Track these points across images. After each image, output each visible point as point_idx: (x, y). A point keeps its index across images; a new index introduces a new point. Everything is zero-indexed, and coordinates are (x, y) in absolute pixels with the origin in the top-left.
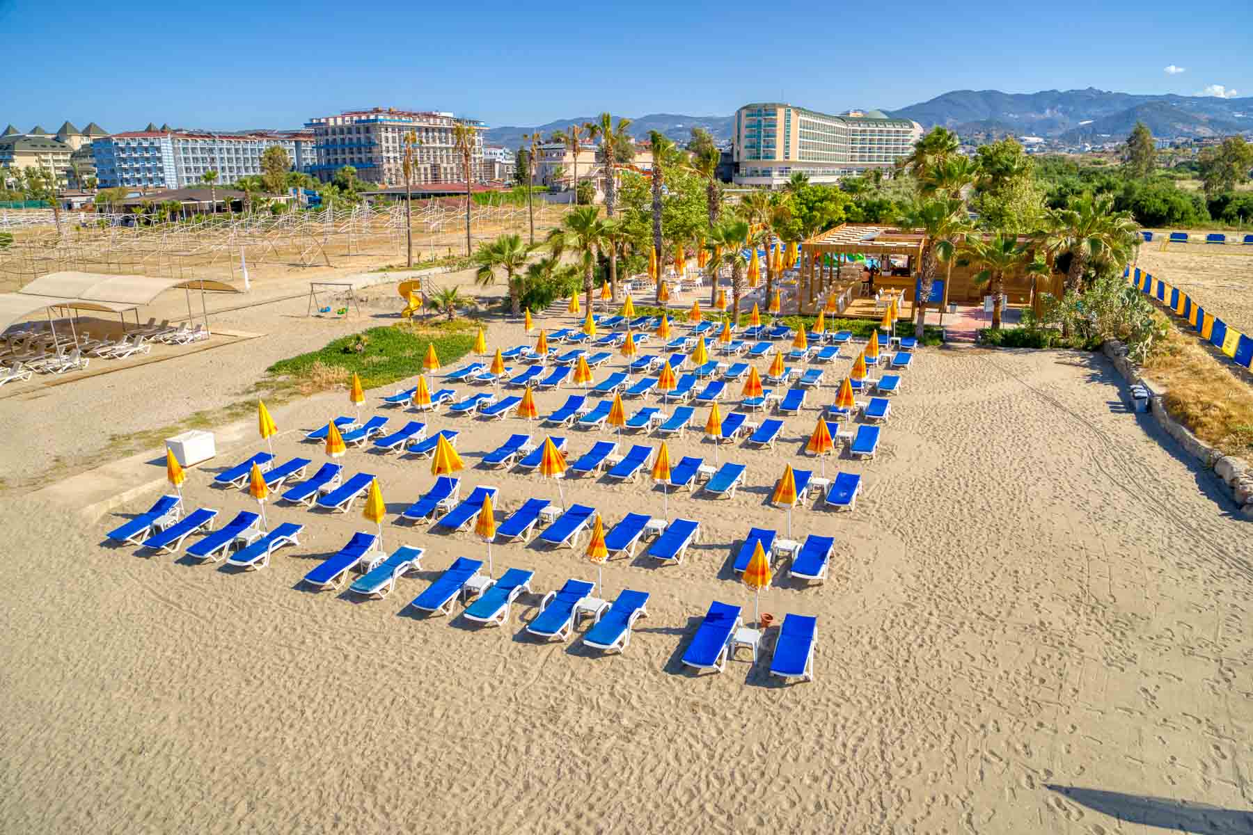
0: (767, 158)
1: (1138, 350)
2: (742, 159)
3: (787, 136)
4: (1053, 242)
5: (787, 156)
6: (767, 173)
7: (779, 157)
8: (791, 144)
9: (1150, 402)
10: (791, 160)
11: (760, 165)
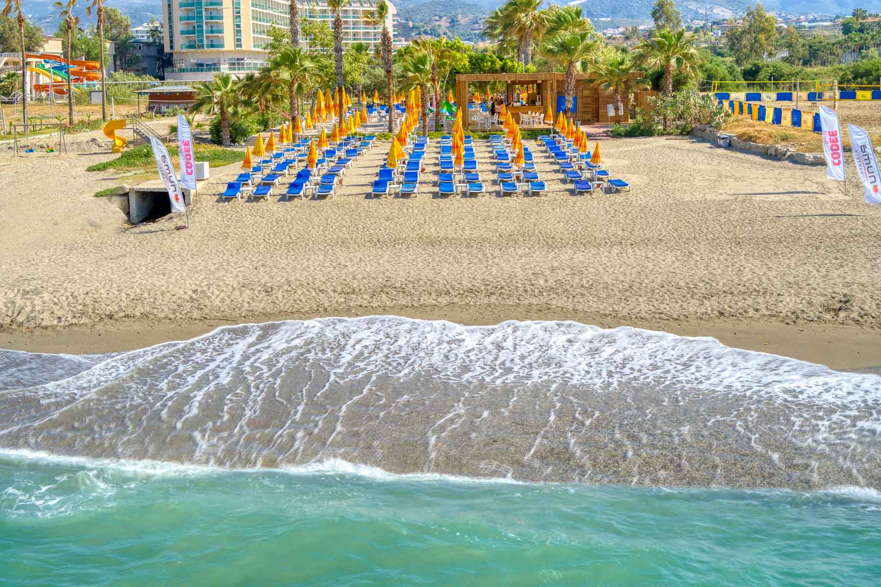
0: (212, 46)
1: (717, 121)
2: (177, 48)
3: (237, 15)
4: (652, 60)
5: (238, 42)
6: (213, 67)
7: (229, 44)
8: (242, 28)
9: (730, 141)
10: (244, 48)
11: (205, 55)
